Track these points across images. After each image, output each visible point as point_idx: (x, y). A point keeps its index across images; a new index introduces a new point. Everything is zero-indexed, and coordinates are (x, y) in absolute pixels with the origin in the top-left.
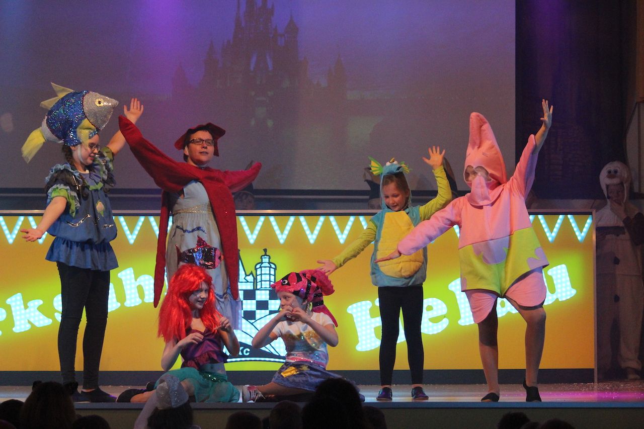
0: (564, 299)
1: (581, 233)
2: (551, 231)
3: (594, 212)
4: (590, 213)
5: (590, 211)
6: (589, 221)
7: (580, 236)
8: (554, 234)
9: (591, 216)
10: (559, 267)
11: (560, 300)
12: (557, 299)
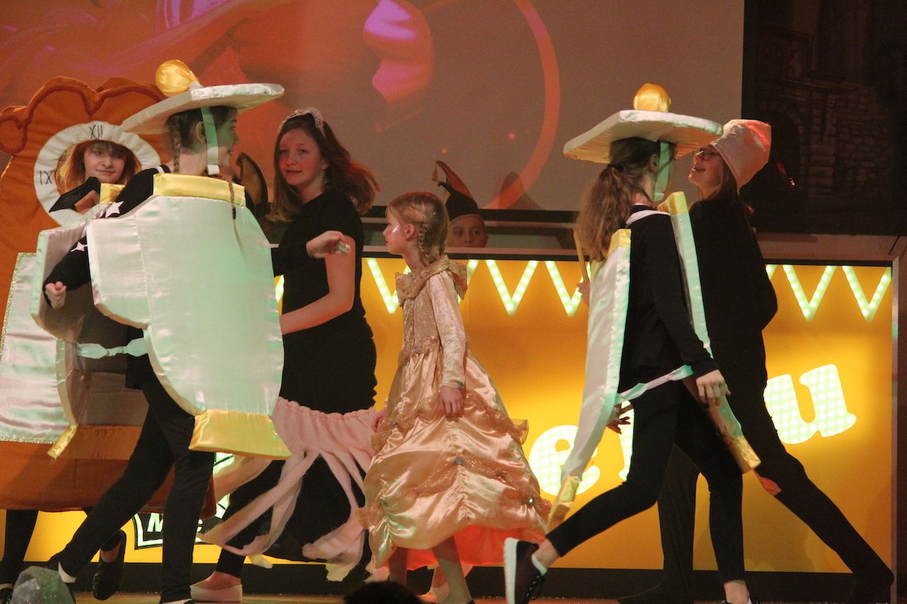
0: (831, 433)
1: (869, 303)
2: (809, 297)
3: (896, 262)
4: (888, 264)
5: (888, 258)
6: (886, 279)
7: (867, 308)
8: (814, 304)
9: (889, 268)
10: (823, 369)
11: (824, 435)
12: (818, 433)
